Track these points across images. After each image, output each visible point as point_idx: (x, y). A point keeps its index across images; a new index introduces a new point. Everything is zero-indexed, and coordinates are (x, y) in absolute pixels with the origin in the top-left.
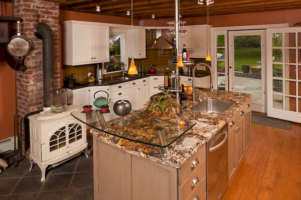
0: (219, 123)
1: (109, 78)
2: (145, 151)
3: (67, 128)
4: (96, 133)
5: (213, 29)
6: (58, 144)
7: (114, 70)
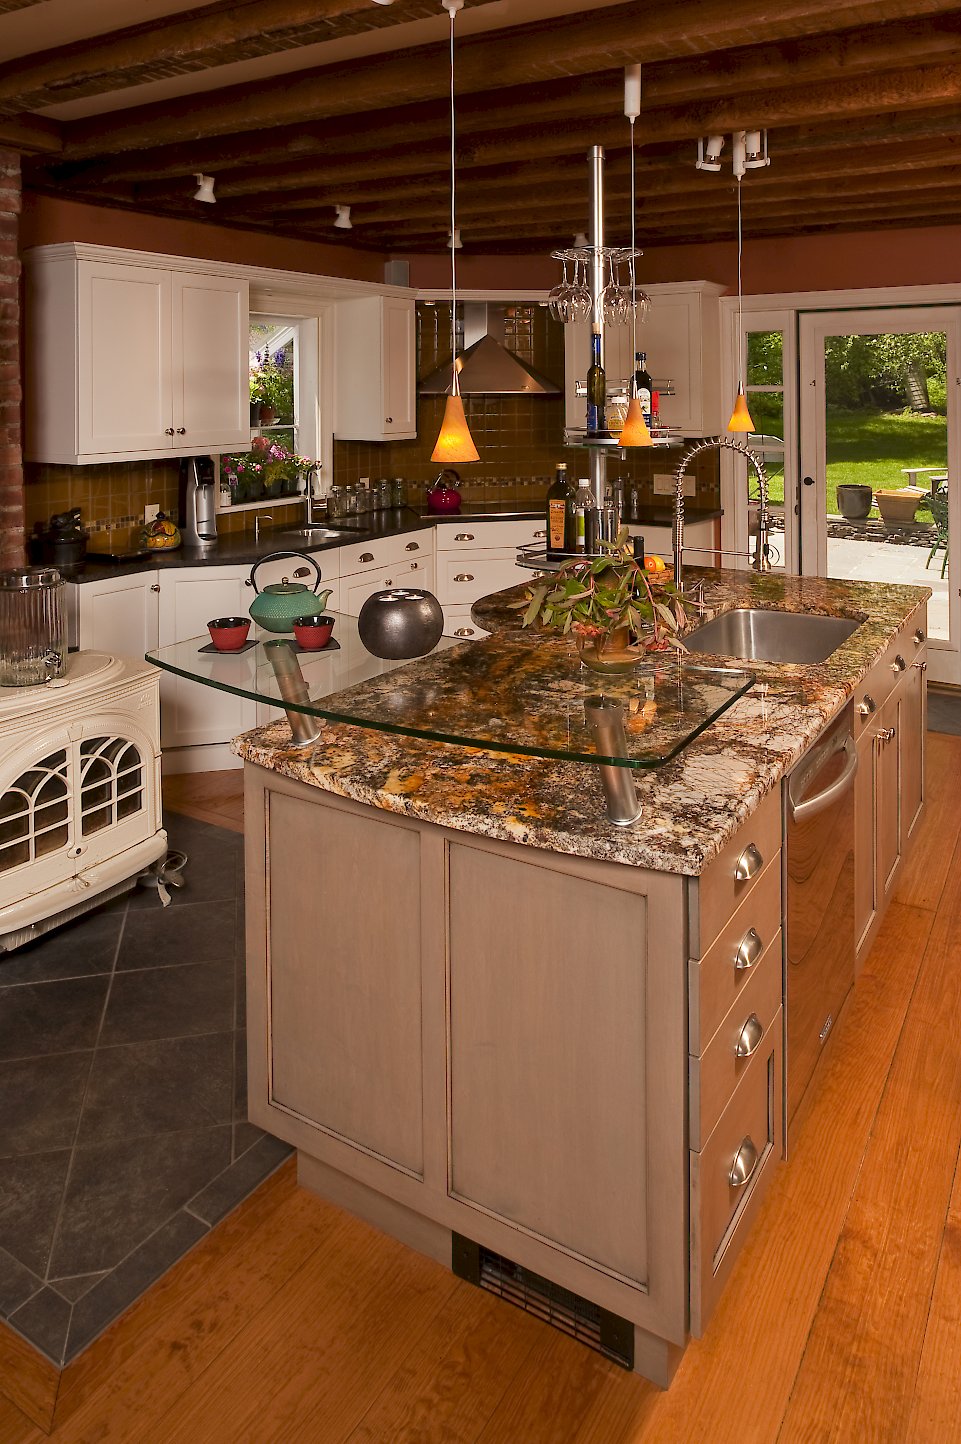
0: (822, 697)
1: (242, 531)
2: (522, 812)
3: (74, 759)
4: (264, 751)
5: (727, 304)
6: (32, 835)
7: (264, 496)
